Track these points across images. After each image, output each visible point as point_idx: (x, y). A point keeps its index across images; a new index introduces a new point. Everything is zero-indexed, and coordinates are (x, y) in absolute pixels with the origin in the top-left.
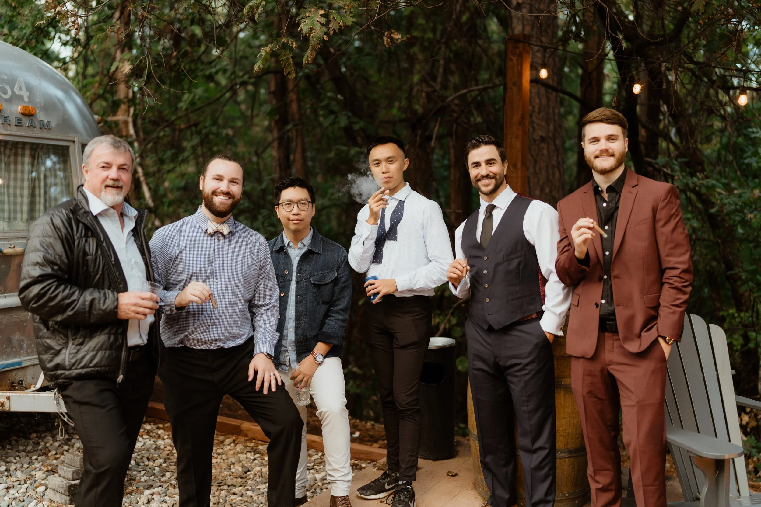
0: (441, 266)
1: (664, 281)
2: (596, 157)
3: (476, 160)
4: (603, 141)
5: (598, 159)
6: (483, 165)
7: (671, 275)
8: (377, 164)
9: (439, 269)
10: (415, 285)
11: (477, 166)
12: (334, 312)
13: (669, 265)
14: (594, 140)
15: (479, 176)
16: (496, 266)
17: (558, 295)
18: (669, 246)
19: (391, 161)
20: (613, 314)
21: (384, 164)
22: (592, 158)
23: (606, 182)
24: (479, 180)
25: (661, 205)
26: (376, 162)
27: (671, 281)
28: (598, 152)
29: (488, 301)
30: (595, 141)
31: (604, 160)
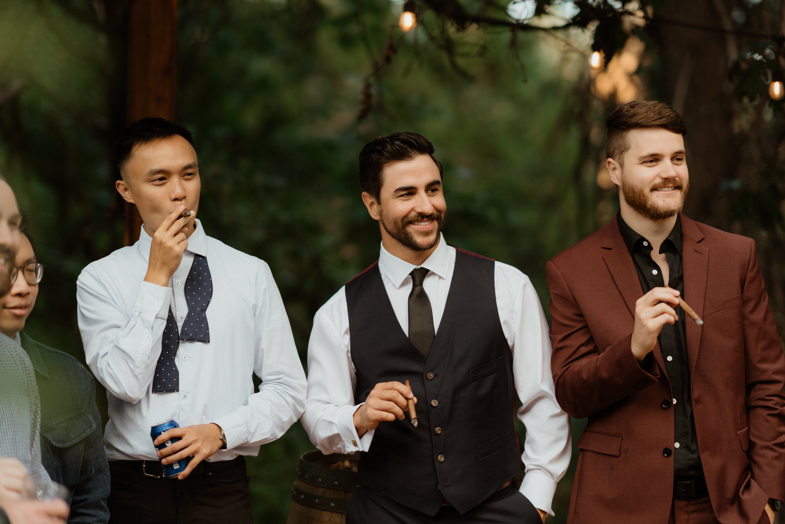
0: (293, 393)
1: (754, 403)
2: (654, 189)
3: (408, 182)
4: (667, 162)
5: (656, 193)
6: (422, 192)
7: (769, 392)
8: (161, 179)
9: (290, 400)
10: (253, 434)
11: (408, 194)
12: (89, 506)
13: (765, 377)
14: (651, 159)
15: (413, 214)
16: (458, 389)
17: (558, 440)
18: (762, 344)
19: (189, 174)
20: (698, 466)
21: (175, 180)
22: (647, 191)
23: (657, 232)
24: (411, 222)
25: (750, 275)
26: (160, 176)
27: (770, 404)
28: (658, 181)
29: (442, 459)
30: (651, 161)
31: (668, 196)
